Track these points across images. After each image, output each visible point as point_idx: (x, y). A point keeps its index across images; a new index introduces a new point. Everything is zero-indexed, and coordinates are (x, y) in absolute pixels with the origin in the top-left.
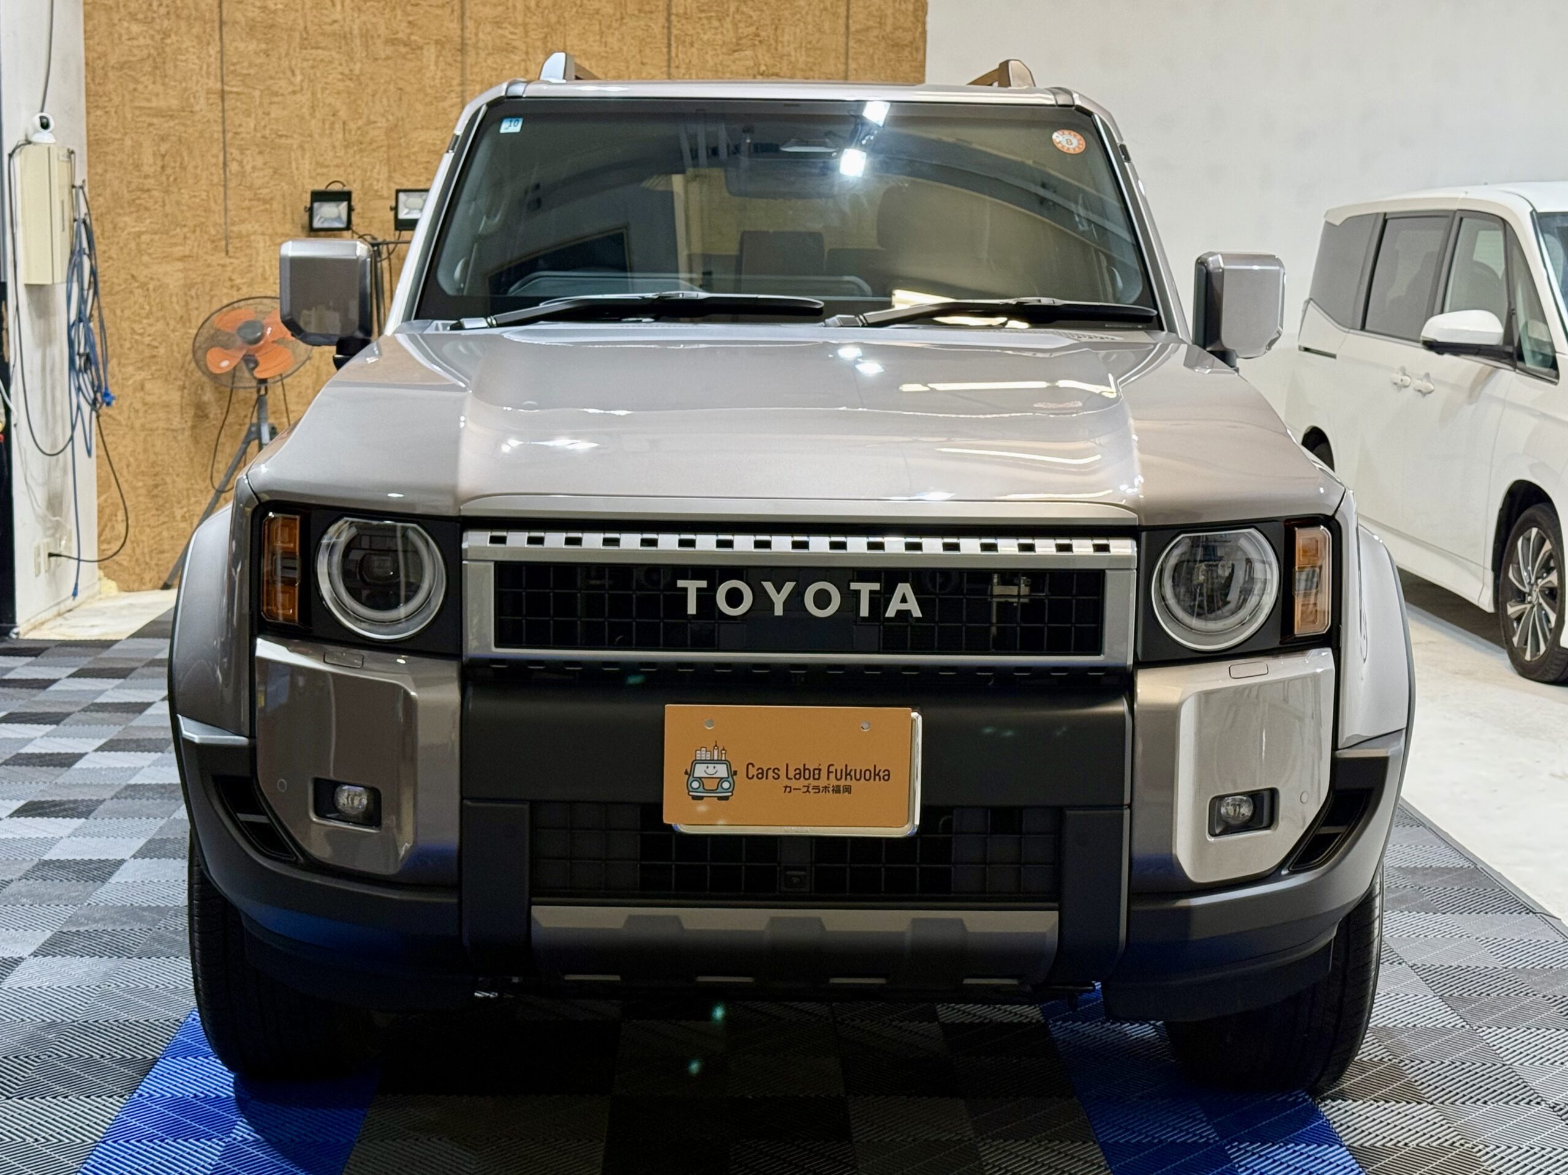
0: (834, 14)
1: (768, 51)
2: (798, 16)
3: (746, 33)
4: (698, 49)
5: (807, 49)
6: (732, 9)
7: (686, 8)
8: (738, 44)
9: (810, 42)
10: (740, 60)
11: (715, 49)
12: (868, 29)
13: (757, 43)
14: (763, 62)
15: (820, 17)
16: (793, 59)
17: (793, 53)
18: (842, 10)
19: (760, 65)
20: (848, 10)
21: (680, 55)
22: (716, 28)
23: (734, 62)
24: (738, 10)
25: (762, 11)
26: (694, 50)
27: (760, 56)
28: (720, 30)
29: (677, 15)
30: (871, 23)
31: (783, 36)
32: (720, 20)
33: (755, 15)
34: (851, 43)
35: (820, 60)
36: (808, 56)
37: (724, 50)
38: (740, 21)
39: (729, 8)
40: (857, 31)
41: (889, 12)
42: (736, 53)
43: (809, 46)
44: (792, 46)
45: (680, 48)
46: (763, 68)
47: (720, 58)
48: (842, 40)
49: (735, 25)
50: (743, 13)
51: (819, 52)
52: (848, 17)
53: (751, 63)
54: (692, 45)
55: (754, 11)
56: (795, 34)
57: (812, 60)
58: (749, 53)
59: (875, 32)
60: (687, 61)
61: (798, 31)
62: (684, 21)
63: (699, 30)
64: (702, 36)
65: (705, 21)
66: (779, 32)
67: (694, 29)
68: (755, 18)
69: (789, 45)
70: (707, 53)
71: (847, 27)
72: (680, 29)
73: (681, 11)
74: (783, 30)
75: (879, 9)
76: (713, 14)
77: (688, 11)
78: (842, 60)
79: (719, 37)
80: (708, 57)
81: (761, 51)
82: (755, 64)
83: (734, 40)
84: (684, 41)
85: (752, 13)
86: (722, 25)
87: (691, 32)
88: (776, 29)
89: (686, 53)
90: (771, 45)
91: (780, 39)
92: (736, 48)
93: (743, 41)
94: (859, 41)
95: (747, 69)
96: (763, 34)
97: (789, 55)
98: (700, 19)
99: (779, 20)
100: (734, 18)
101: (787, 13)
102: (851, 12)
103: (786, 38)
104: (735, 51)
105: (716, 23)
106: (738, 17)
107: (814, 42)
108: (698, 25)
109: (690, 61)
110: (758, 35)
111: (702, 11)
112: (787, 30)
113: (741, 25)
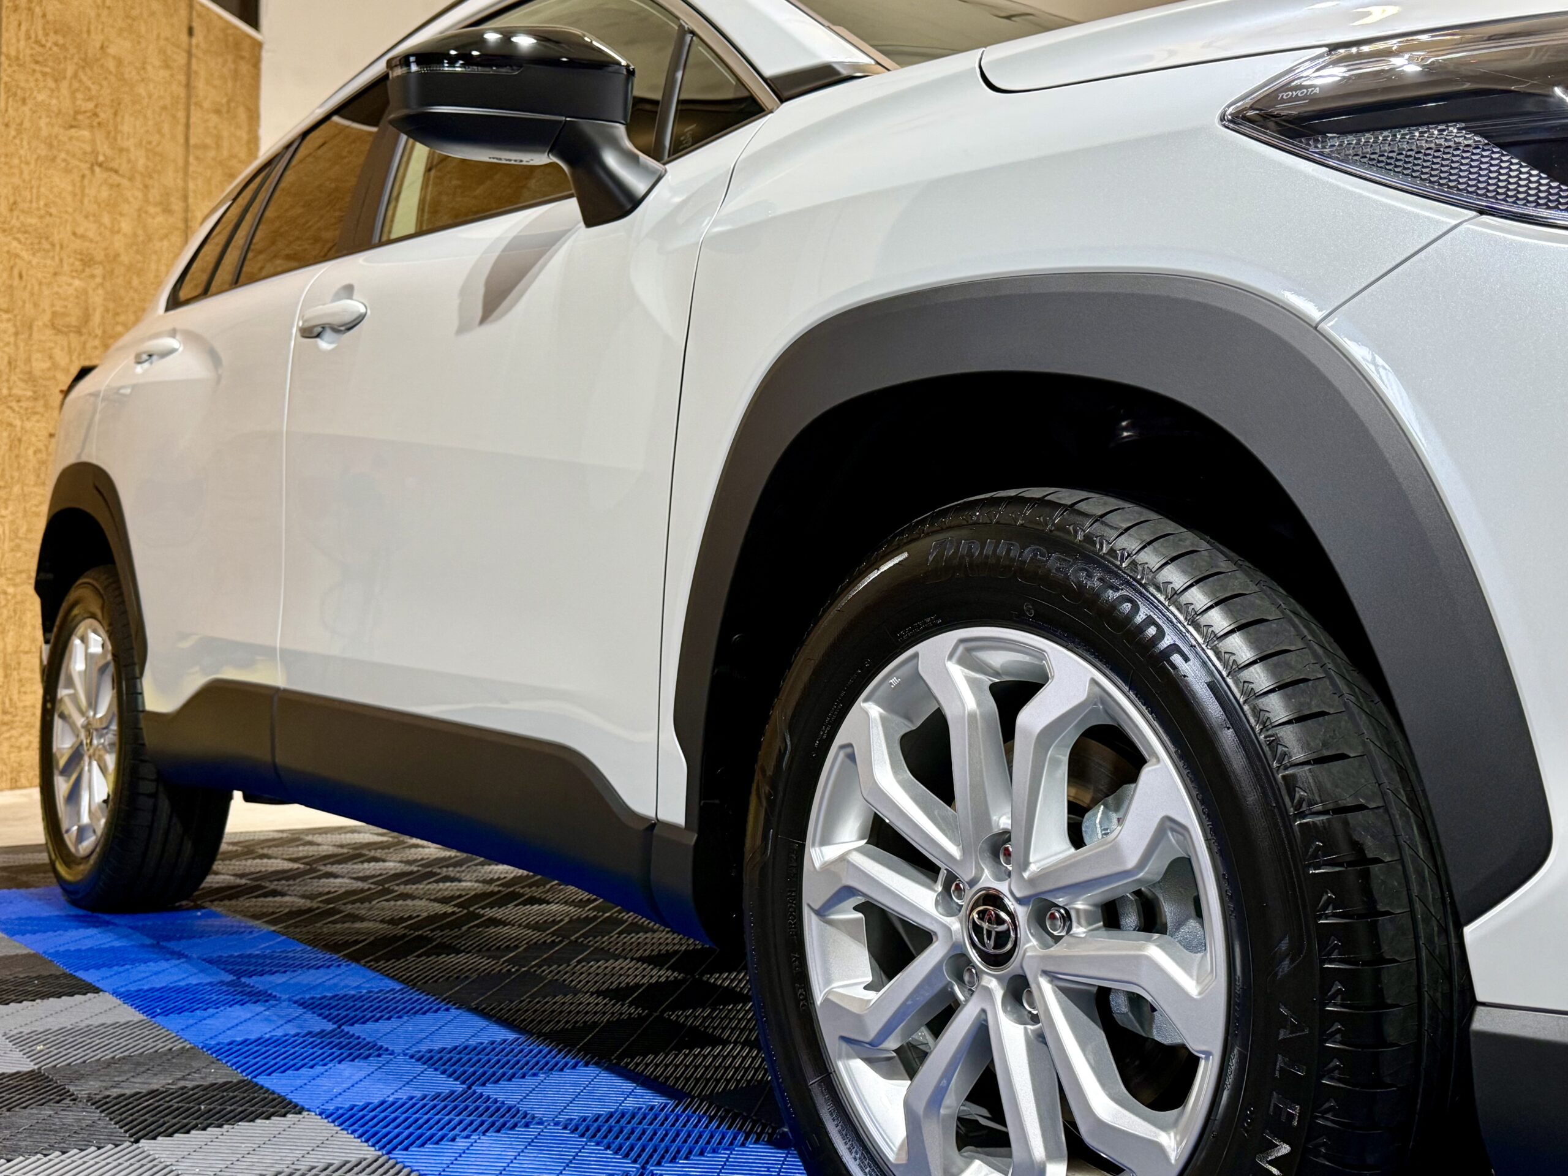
0: (174, 117)
1: (107, 137)
2: (138, 107)
3: (83, 109)
4: (31, 109)
5: (147, 150)
6: (70, 72)
7: (18, 52)
8: (75, 119)
9: (150, 143)
10: (78, 139)
11: (50, 117)
12: (205, 147)
13: (95, 124)
14: (100, 150)
15: (160, 115)
16: (133, 158)
17: (132, 149)
18: (181, 115)
19: (98, 154)
20: (188, 117)
21: (10, 111)
22: (52, 91)
23: (71, 138)
24: (75, 75)
25: (101, 86)
26: (26, 109)
27: (98, 142)
28: (56, 94)
29: (8, 57)
30: (209, 141)
31: (122, 124)
32: (56, 81)
33: (94, 88)
34: (191, 159)
35: (159, 167)
36: (148, 158)
37: (60, 121)
38: (77, 90)
39: (65, 70)
40: (196, 146)
41: (225, 133)
42: (73, 131)
43: (149, 147)
44: (132, 141)
45: (11, 103)
46: (101, 158)
47: (56, 129)
48: (180, 151)
49: (73, 93)
50: (80, 81)
51: (158, 158)
52: (187, 126)
53: (88, 148)
54: (24, 101)
55: (93, 83)
56: (135, 127)
57: (150, 164)
58: (86, 134)
59: (212, 153)
60: (18, 121)
61: (138, 123)
62: (15, 68)
63: (32, 84)
64: (35, 93)
65: (38, 76)
66: (119, 119)
67: (27, 81)
68: (94, 92)
69: (128, 139)
70: (40, 117)
71: (187, 139)
72: (10, 76)
73: (13, 53)
74: (123, 117)
75: (215, 128)
76: (48, 70)
77: (21, 56)
78: (181, 175)
79: (54, 101)
80: (42, 123)
81: (100, 136)
82: (93, 152)
83: (71, 112)
84: (15, 94)
85: (89, 83)
86: (58, 89)
87: (22, 84)
88: (115, 114)
89: (17, 110)
90: (109, 133)
91: (119, 128)
92: (73, 123)
93: (80, 117)
94: (197, 158)
95: (85, 153)
96: (102, 115)
97: (128, 150)
98: (34, 71)
99: (119, 104)
100: (70, 85)
101: (127, 99)
102: (193, 120)
103: (126, 128)
104: (72, 127)
105: (51, 84)
106: (76, 85)
107: (154, 144)
108: (31, 79)
109: (21, 124)
110: (96, 115)
111: (37, 62)
112: (127, 117)
113: (79, 96)
